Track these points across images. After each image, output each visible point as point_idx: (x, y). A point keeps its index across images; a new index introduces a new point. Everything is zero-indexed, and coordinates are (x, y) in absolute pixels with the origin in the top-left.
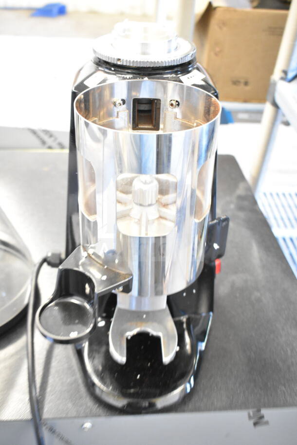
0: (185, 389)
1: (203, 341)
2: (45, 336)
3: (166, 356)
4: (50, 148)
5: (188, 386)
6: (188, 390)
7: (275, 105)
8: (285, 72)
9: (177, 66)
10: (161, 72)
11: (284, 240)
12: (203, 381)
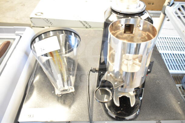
0: (137, 113)
1: (141, 97)
2: (97, 100)
3: (132, 105)
4: (87, 28)
5: (138, 112)
6: (138, 114)
7: (165, 14)
8: (169, 3)
9: (139, 13)
10: (134, 15)
11: (163, 54)
12: (142, 110)
